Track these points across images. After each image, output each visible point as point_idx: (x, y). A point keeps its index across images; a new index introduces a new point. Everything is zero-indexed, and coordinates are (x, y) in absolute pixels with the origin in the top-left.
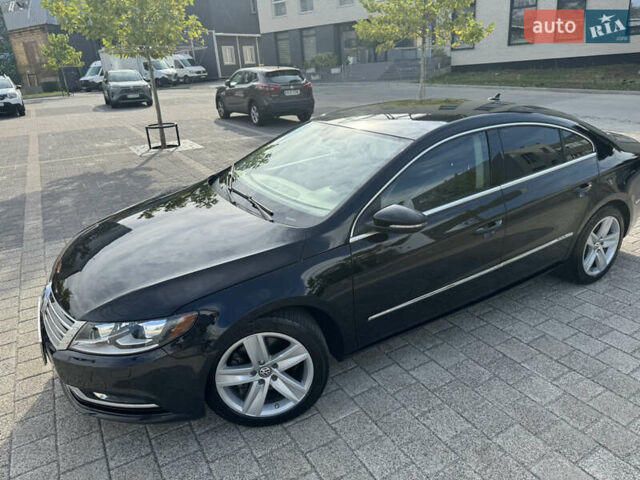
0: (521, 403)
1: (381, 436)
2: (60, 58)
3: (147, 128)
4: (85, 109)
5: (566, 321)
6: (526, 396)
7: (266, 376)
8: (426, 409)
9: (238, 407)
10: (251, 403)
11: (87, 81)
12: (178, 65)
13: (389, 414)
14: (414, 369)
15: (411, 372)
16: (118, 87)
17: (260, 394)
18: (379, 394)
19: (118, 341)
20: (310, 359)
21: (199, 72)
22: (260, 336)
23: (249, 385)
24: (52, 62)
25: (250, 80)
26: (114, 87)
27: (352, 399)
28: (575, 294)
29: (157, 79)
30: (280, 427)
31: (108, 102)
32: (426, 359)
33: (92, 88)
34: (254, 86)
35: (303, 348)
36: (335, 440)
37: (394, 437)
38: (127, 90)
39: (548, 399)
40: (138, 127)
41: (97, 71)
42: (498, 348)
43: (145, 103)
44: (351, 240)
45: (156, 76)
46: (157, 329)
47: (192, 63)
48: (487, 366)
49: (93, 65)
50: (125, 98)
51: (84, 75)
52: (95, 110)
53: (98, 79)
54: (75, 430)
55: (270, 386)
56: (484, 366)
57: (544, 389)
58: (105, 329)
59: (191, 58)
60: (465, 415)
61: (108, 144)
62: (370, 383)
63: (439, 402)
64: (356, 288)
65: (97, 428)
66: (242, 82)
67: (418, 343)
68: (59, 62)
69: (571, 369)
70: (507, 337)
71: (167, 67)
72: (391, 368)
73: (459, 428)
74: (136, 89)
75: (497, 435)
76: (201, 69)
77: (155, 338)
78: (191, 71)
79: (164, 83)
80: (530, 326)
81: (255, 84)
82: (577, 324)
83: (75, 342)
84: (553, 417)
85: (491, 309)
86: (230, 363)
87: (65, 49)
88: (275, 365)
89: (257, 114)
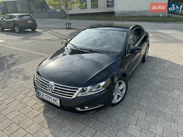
1: (140, 99)
10: (114, 100)
13: (137, 95)
17: (116, 97)
19: (93, 90)
25: (12, 18)
30: (119, 104)
36: (133, 103)
55: (118, 95)
66: (8, 19)
81: (15, 19)
88: (119, 89)
89: (18, 29)
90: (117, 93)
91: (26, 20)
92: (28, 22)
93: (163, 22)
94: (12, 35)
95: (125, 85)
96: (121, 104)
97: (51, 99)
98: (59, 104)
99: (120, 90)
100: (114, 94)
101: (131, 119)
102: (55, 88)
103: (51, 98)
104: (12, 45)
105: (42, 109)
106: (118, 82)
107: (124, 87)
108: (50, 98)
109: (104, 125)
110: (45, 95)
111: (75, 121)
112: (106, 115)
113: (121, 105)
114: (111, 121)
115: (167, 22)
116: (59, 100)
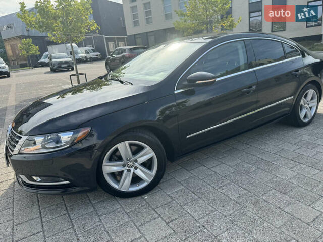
0: (274, 180)
1: (197, 199)
2: (28, 50)
3: (70, 76)
4: (40, 73)
5: (294, 143)
6: (277, 177)
7: (131, 167)
8: (221, 185)
9: (116, 186)
10: (123, 184)
11: (41, 62)
12: (87, 52)
13: (201, 189)
14: (213, 167)
15: (211, 169)
16: (56, 61)
17: (128, 178)
18: (195, 180)
19: (46, 146)
20: (155, 156)
21: (97, 56)
22: (127, 143)
23: (122, 172)
24: (24, 52)
25: (122, 53)
26: (55, 61)
27: (180, 182)
28: (297, 131)
29: (76, 59)
30: (140, 197)
31: (52, 70)
32: (220, 163)
33: (44, 65)
34: (124, 55)
35: (151, 150)
36: (171, 201)
37: (204, 199)
38: (61, 63)
39: (289, 177)
40: (66, 78)
41: (46, 57)
42: (259, 156)
43: (70, 69)
44: (175, 92)
45: (76, 58)
46: (68, 137)
47: (94, 51)
48: (254, 164)
49: (44, 54)
50: (60, 67)
51: (40, 59)
52: (45, 73)
53: (47, 61)
54: (25, 205)
55: (134, 173)
56: (252, 165)
57: (286, 173)
58: (39, 139)
59: (93, 48)
60: (244, 186)
61: (50, 85)
62: (189, 175)
63: (229, 181)
64: (179, 122)
65: (37, 203)
66: (119, 54)
67: (214, 156)
68: (27, 52)
69: (299, 163)
70: (262, 151)
71: (81, 53)
72: (200, 168)
73: (241, 193)
74: (66, 62)
75: (263, 195)
76: (98, 54)
77: (67, 143)
78: (93, 55)
79: (80, 61)
80: (274, 146)
81: (125, 54)
82: (300, 144)
83: (23, 149)
84: (293, 185)
85: (253, 140)
86: (110, 160)
87: (30, 46)
90: (132, 170)
95: (153, 153)
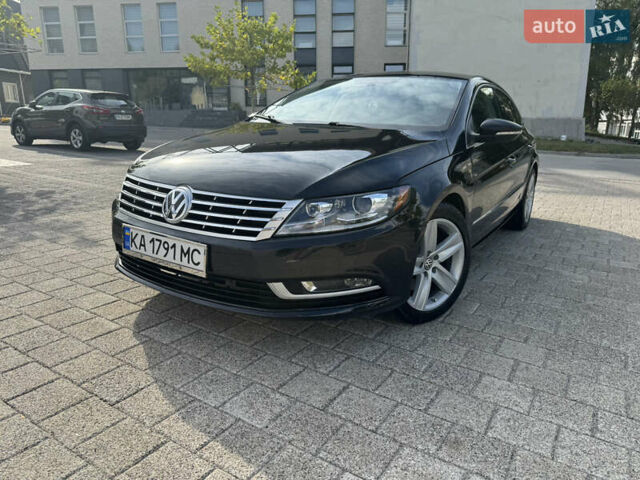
7: (429, 268)
10: (419, 297)
17: (425, 287)
19: (339, 218)
20: (463, 248)
35: (460, 238)
46: (381, 202)
55: (432, 279)
66: (55, 104)
88: (436, 257)
89: (81, 138)
90: (430, 272)
91: (113, 112)
92: (119, 117)
93: (571, 150)
94: (58, 154)
95: (461, 243)
96: (443, 322)
97: (171, 251)
98: (202, 267)
99: (442, 264)
100: (416, 270)
101: (490, 362)
102: (195, 207)
103: (174, 246)
104: (51, 174)
105: (133, 318)
106: (436, 221)
107: (457, 252)
108: (167, 249)
109: (376, 371)
110: (153, 240)
111: (261, 354)
112: (386, 347)
113: (443, 325)
114: (407, 364)
115: (586, 151)
116: (203, 248)
